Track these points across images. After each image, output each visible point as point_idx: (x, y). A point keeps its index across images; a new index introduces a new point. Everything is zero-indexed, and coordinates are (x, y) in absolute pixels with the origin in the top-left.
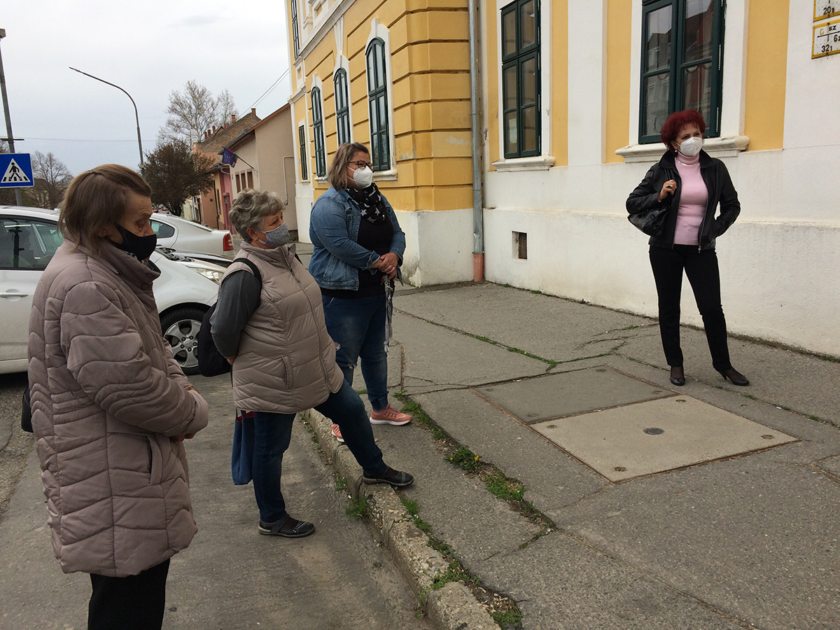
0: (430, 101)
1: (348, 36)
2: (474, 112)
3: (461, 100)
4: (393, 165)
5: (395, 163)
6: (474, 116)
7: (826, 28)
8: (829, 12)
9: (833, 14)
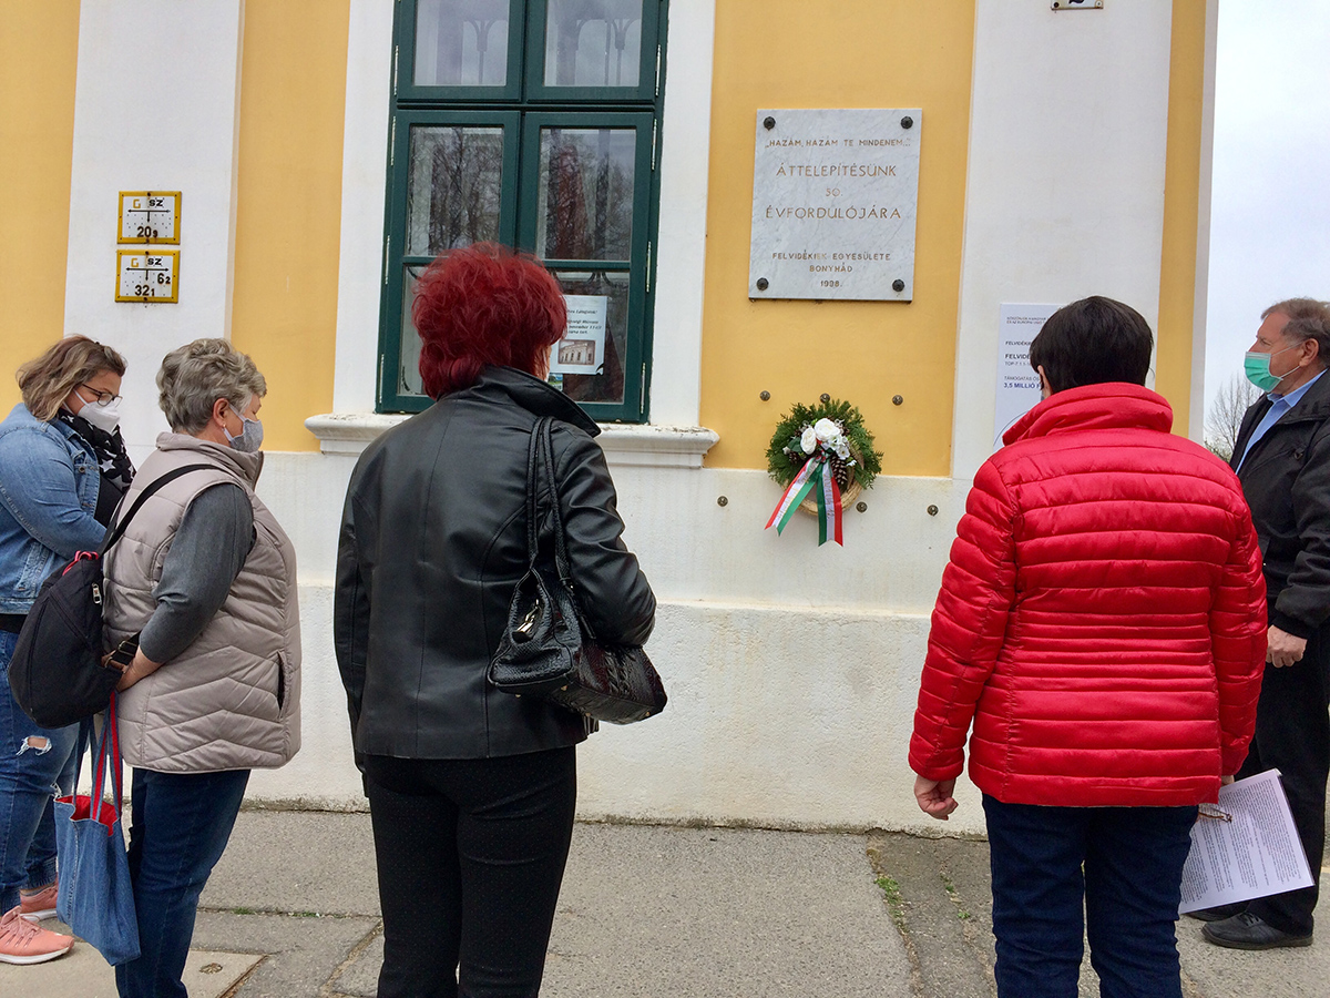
7: (142, 261)
8: (148, 235)
9: (157, 242)
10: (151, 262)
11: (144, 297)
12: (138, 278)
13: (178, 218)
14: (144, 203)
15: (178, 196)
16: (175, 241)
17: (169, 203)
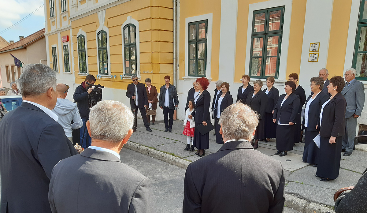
0: (159, 52)
1: (109, 18)
2: (174, 58)
3: (169, 53)
4: (139, 74)
5: (140, 73)
6: (174, 59)
7: (313, 55)
8: (314, 50)
9: (315, 51)
10: (314, 55)
11: (313, 61)
12: (312, 58)
13: (319, 47)
14: (314, 44)
15: (319, 43)
16: (318, 51)
17: (318, 44)
